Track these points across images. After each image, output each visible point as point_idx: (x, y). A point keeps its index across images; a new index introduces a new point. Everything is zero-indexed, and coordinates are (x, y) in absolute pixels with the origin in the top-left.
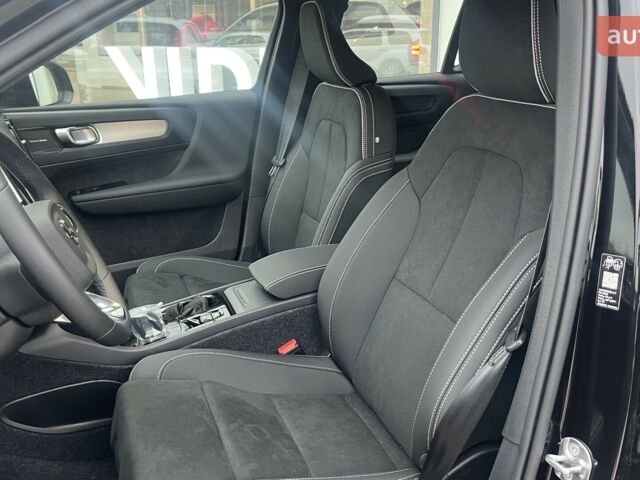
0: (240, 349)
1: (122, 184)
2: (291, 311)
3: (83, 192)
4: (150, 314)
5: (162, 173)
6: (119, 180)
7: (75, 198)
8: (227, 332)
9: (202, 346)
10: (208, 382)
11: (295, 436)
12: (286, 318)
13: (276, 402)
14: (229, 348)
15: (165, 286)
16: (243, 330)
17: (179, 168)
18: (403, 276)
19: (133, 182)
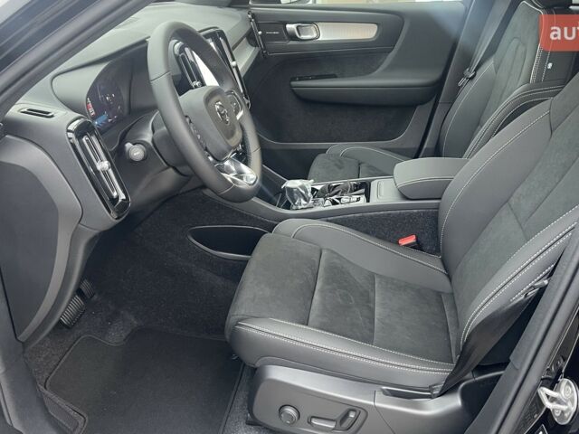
0: (367, 232)
1: (333, 76)
2: (415, 211)
3: (301, 79)
4: (303, 187)
5: (367, 71)
6: (332, 73)
7: (293, 83)
8: (357, 215)
9: (336, 222)
10: (328, 250)
11: (378, 310)
12: (410, 215)
13: (377, 280)
14: (357, 230)
15: (340, 168)
16: (371, 217)
17: (380, 69)
18: (513, 201)
19: (343, 76)
